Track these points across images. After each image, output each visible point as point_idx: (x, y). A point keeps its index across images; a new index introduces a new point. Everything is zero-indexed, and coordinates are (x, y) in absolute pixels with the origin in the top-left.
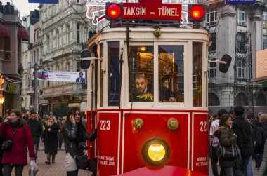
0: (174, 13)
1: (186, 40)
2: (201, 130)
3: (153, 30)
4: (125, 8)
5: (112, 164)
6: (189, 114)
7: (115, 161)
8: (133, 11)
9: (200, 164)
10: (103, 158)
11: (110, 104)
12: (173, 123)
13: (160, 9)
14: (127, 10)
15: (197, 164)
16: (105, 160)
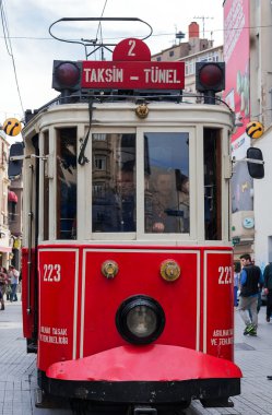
0: (171, 79)
1: (193, 124)
2: (220, 282)
3: (135, 106)
4: (88, 70)
5: (65, 341)
6: (198, 253)
7: (70, 336)
8: (100, 76)
9: (218, 342)
10: (48, 330)
11: (60, 236)
12: (171, 269)
13: (147, 71)
14: (90, 73)
15: (213, 341)
16: (52, 334)
